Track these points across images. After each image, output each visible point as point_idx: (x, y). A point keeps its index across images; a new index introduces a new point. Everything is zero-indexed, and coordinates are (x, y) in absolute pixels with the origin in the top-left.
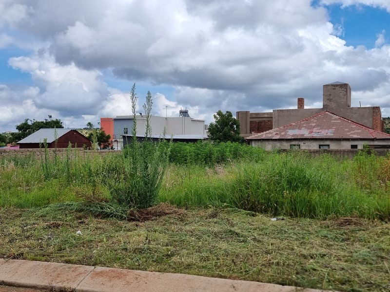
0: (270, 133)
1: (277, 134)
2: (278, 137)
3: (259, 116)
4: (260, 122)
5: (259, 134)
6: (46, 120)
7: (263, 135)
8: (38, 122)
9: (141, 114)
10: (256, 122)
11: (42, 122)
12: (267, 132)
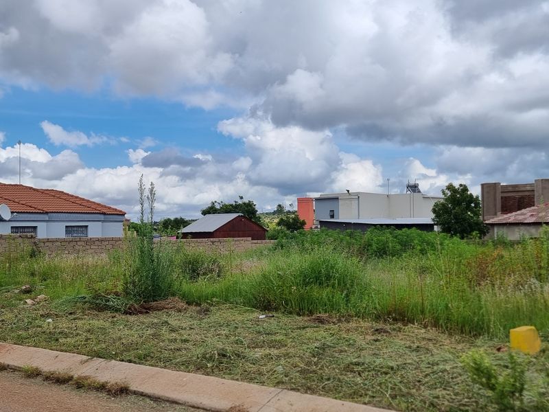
0: (522, 214)
1: (532, 215)
2: (532, 220)
3: (517, 189)
4: (522, 198)
5: (505, 216)
6: (236, 202)
7: (512, 217)
8: (226, 206)
9: (348, 191)
10: (514, 198)
11: (232, 205)
12: (519, 212)
